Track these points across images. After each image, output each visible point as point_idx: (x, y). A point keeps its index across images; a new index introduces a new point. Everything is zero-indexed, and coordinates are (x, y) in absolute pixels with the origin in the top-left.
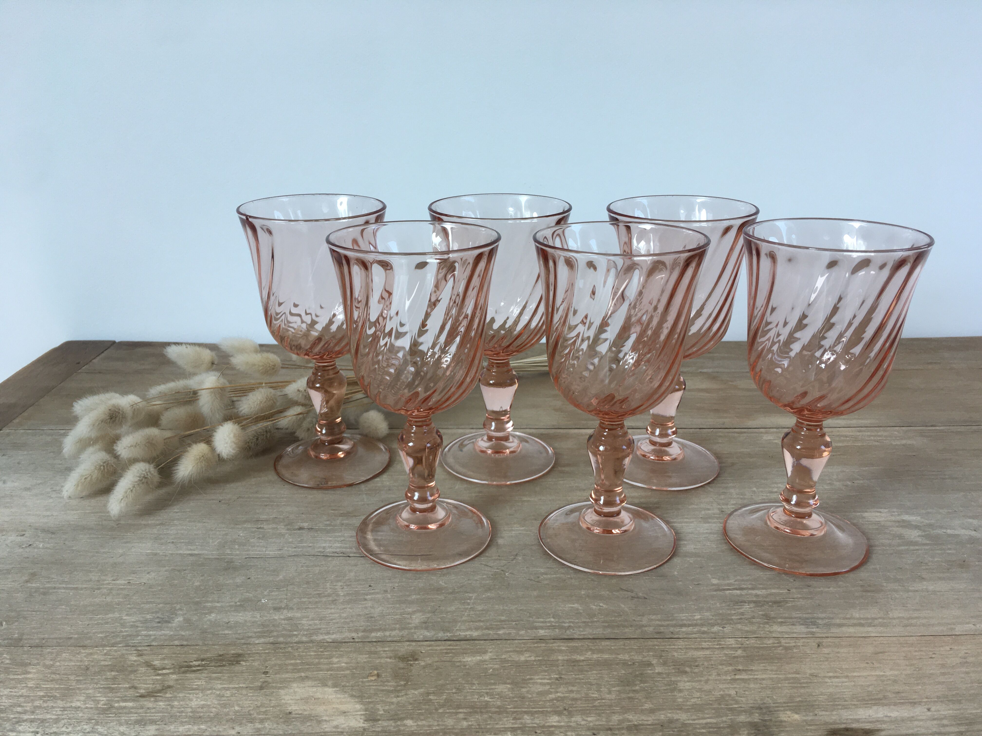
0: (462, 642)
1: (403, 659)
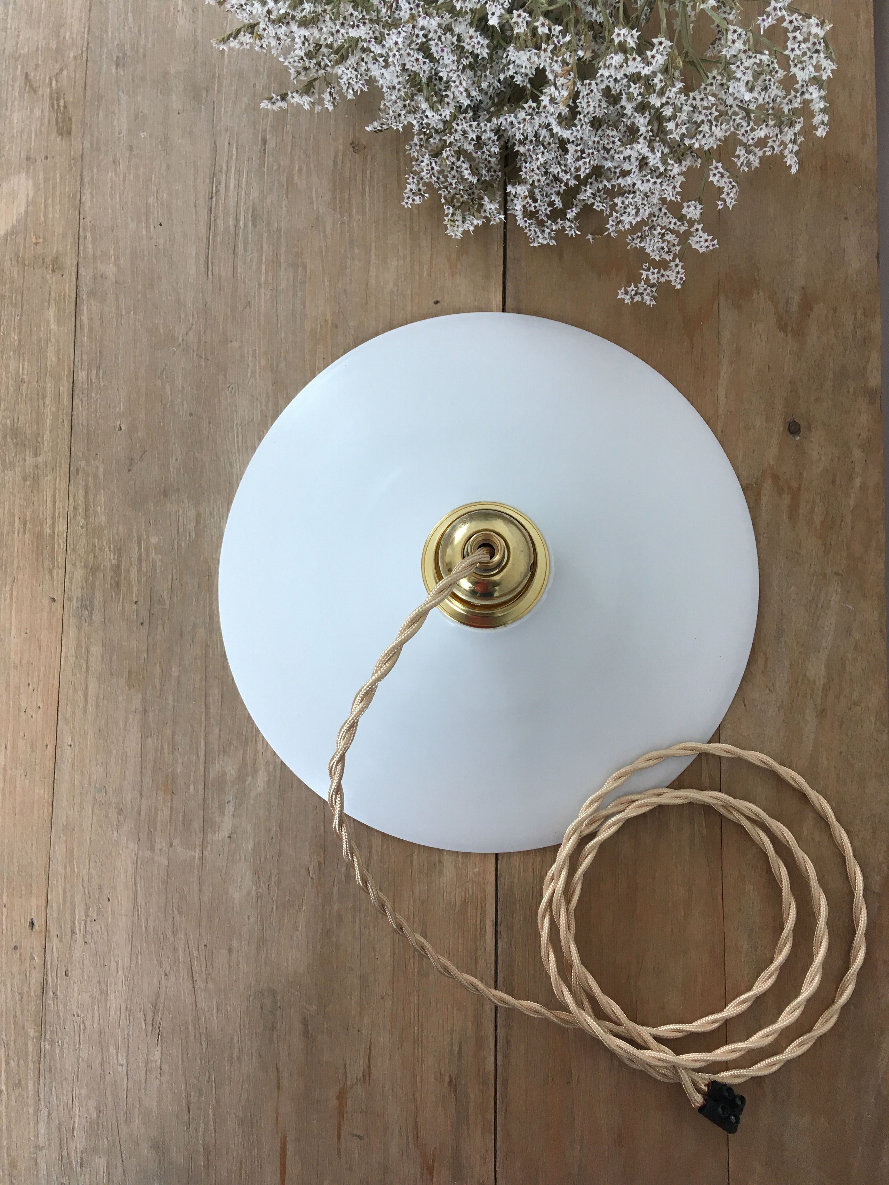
0: (73, 308)
1: (55, 260)
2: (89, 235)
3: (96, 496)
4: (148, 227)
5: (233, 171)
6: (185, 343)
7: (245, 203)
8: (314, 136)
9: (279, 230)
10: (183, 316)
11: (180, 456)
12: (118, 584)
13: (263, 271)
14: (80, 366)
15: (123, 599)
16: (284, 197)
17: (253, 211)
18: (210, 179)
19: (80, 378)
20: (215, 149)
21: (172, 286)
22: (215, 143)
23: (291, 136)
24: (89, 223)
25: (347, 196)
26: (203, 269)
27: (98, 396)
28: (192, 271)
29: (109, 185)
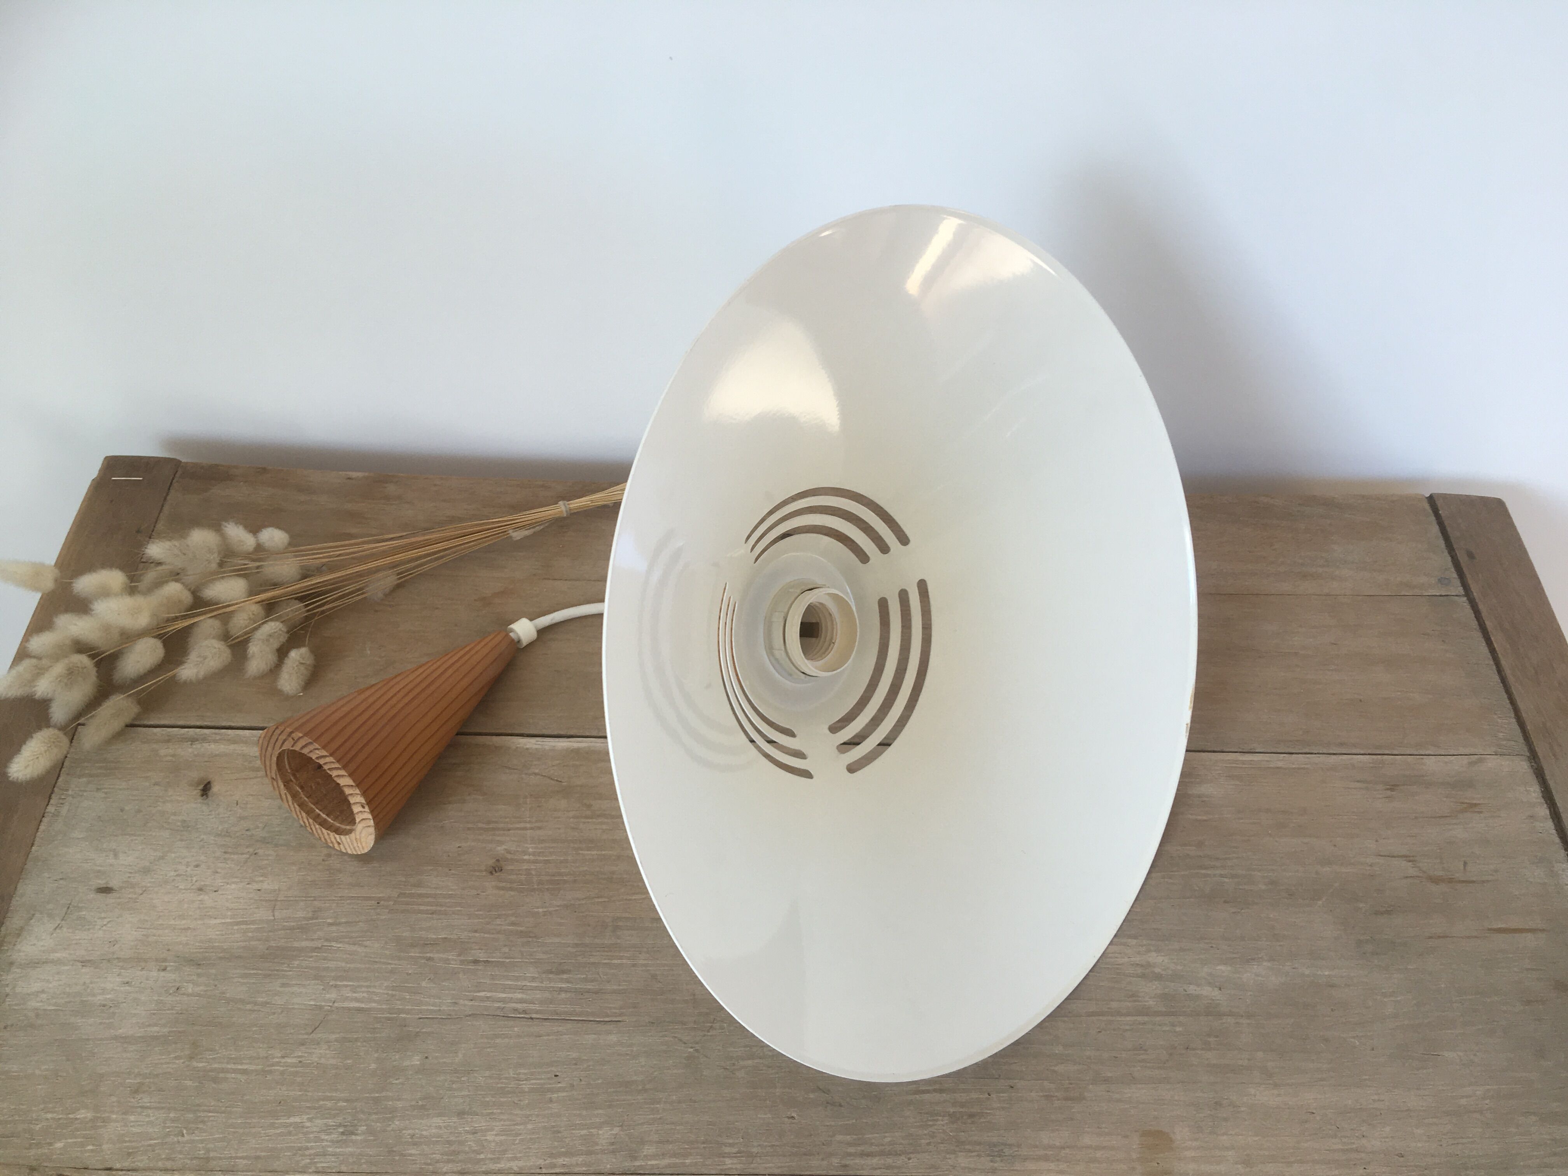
2: (561, 1161)
3: (872, 1144)
4: (559, 1090)
5: (504, 995)
7: (542, 982)
8: (477, 911)
9: (577, 945)
12: (972, 1116)
13: (619, 961)
14: (719, 1167)
15: (987, 1109)
17: (551, 972)
19: (734, 1167)
23: (473, 934)
24: (547, 1162)
27: (755, 1144)
28: (613, 1038)
29: (503, 1138)
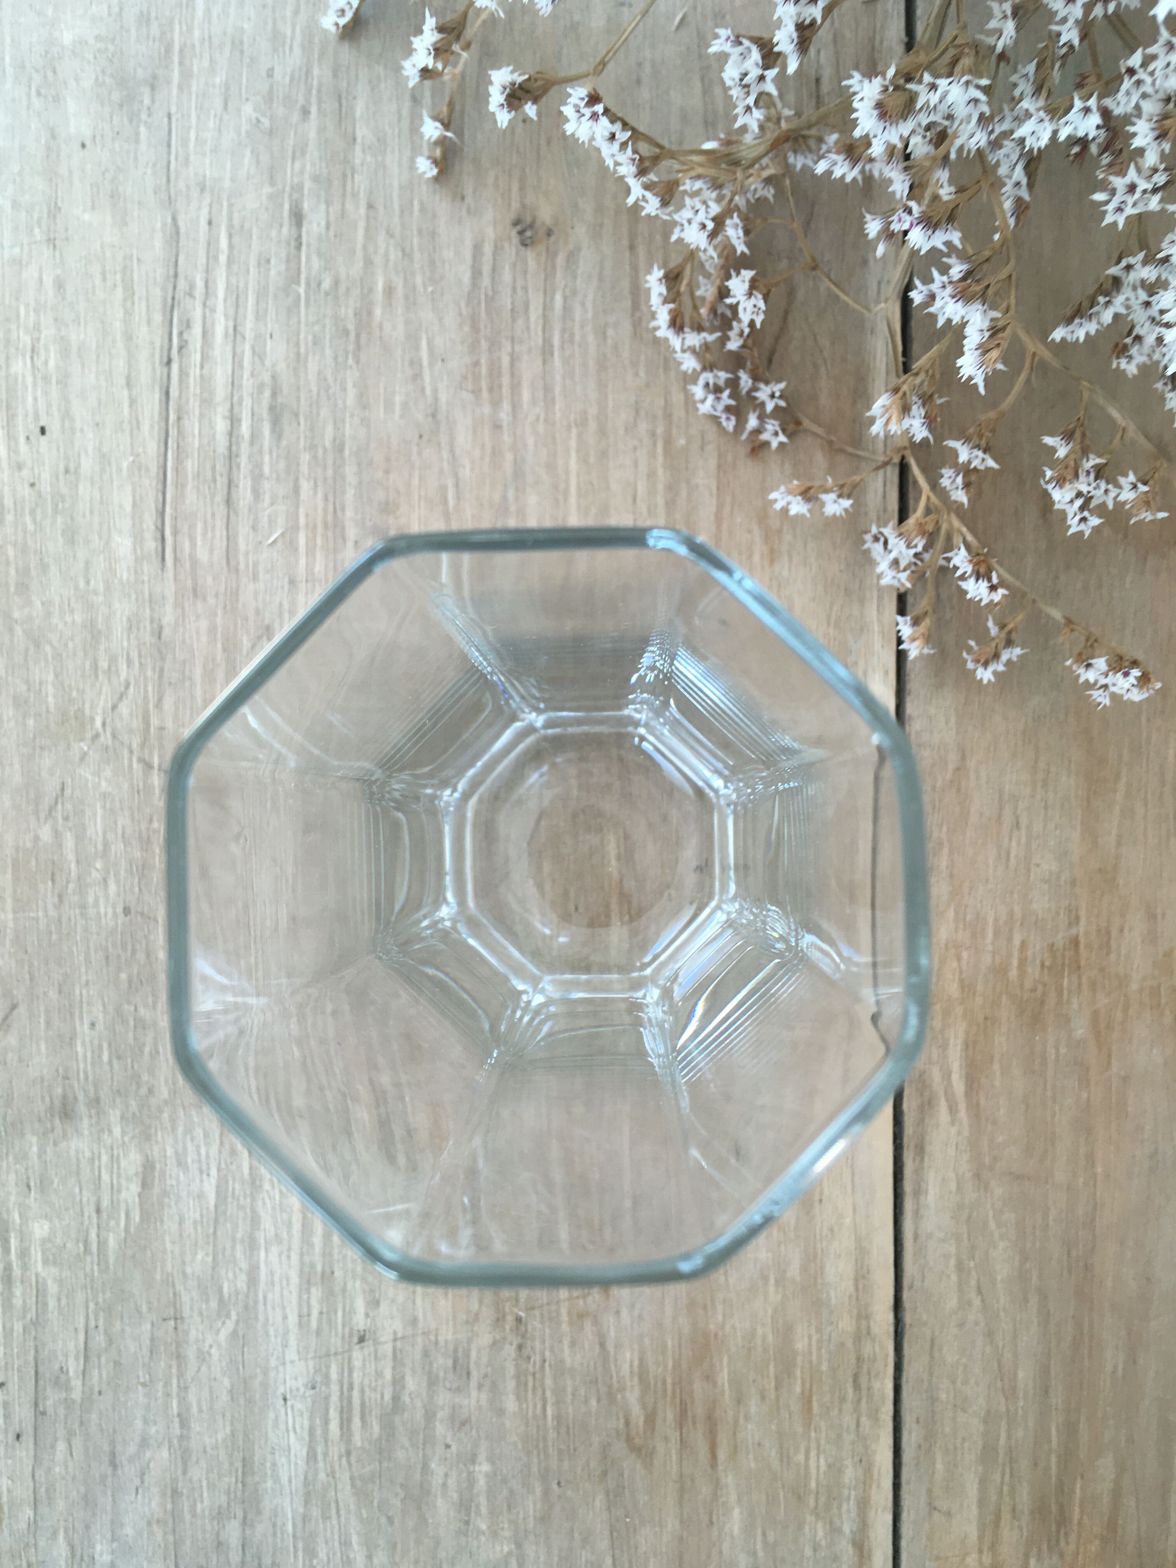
6: (109, 730)
10: (103, 664)
11: (101, 1016)
16: (350, 361)
18: (164, 315)
20: (174, 235)
21: (76, 588)
22: (174, 219)
25: (505, 361)
26: (151, 545)
